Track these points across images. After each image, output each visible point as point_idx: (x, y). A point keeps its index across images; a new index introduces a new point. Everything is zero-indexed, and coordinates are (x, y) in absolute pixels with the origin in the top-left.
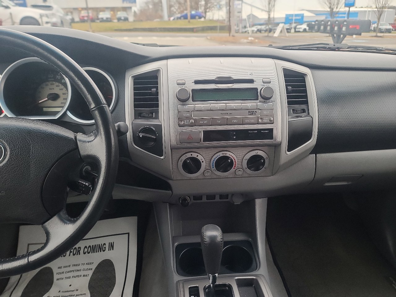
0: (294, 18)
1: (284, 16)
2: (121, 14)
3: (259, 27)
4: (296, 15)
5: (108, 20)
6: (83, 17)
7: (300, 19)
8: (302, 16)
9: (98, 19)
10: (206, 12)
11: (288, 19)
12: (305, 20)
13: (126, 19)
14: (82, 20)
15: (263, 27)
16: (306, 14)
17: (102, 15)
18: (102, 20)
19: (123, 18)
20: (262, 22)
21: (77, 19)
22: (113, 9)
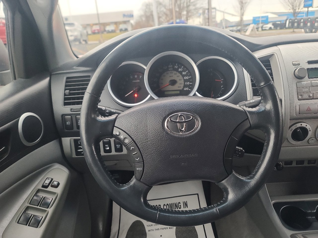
0: (260, 19)
1: (252, 18)
2: (122, 26)
3: (231, 28)
4: (262, 17)
5: (113, 31)
6: (95, 30)
7: (266, 20)
8: (267, 17)
9: (105, 31)
10: (187, 20)
11: (255, 21)
12: (269, 20)
13: (126, 30)
14: (94, 33)
15: (235, 28)
16: (270, 16)
17: (108, 28)
18: (109, 32)
19: (123, 29)
20: (233, 24)
21: (90, 32)
22: (116, 23)
